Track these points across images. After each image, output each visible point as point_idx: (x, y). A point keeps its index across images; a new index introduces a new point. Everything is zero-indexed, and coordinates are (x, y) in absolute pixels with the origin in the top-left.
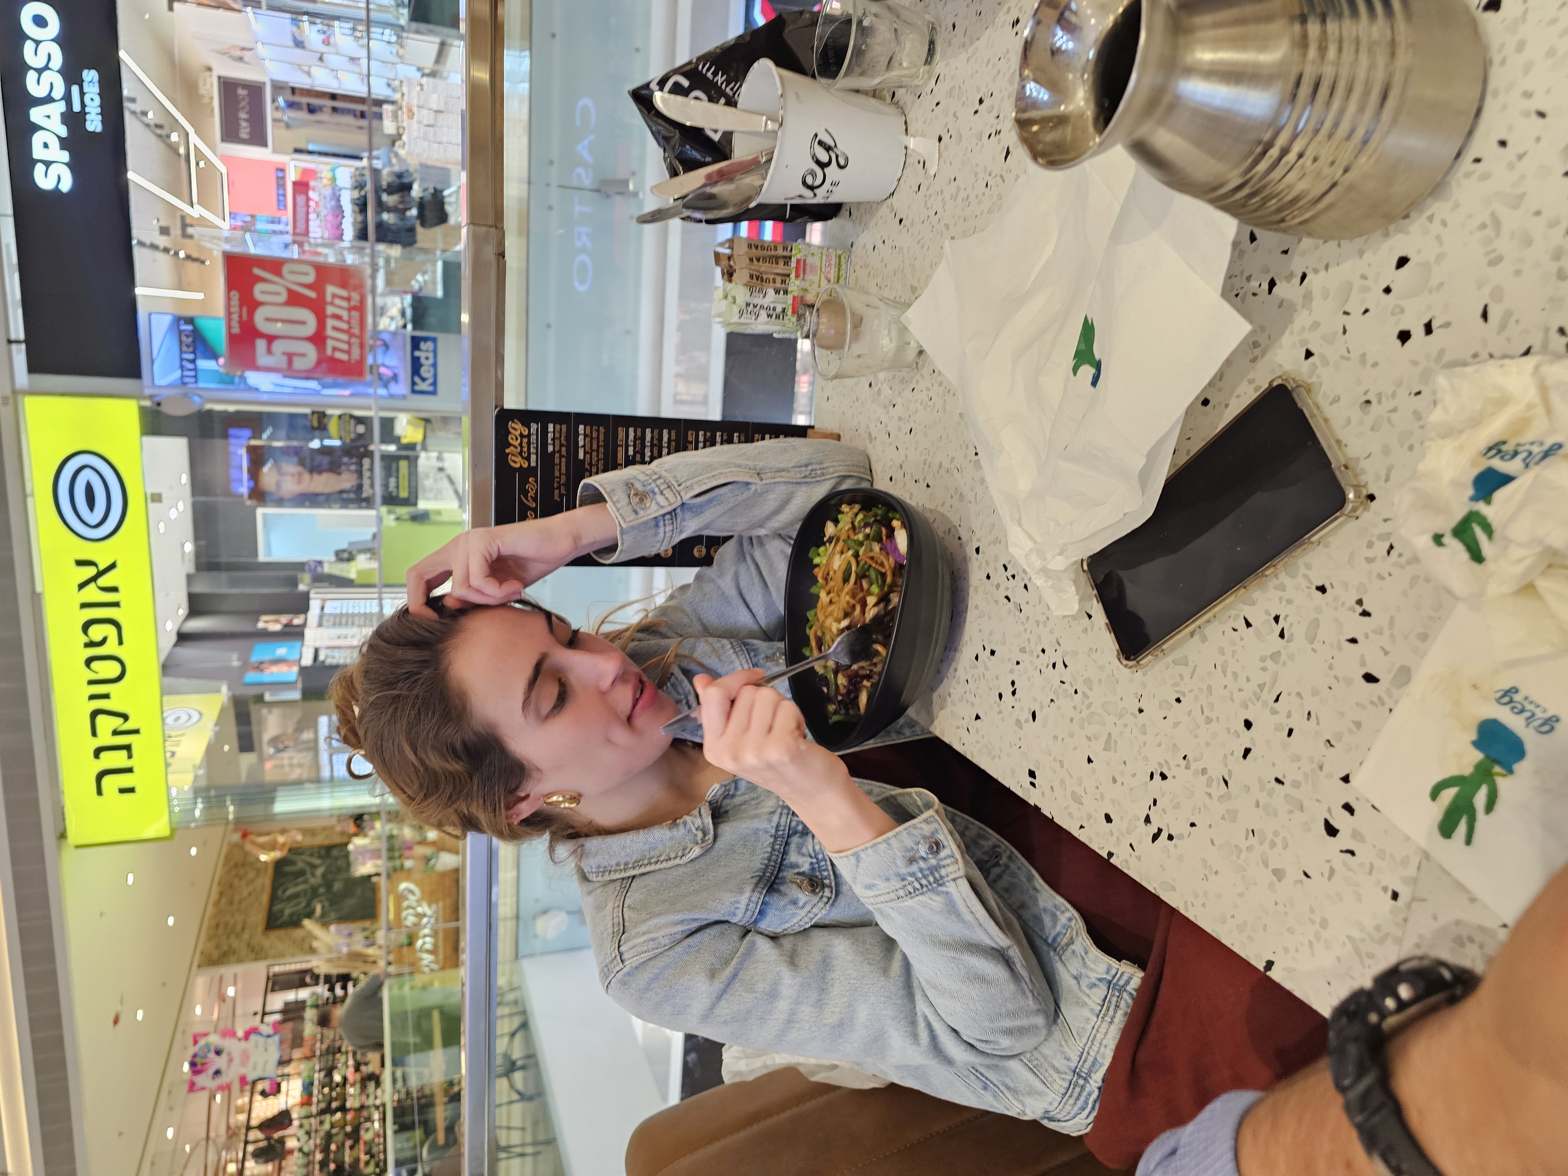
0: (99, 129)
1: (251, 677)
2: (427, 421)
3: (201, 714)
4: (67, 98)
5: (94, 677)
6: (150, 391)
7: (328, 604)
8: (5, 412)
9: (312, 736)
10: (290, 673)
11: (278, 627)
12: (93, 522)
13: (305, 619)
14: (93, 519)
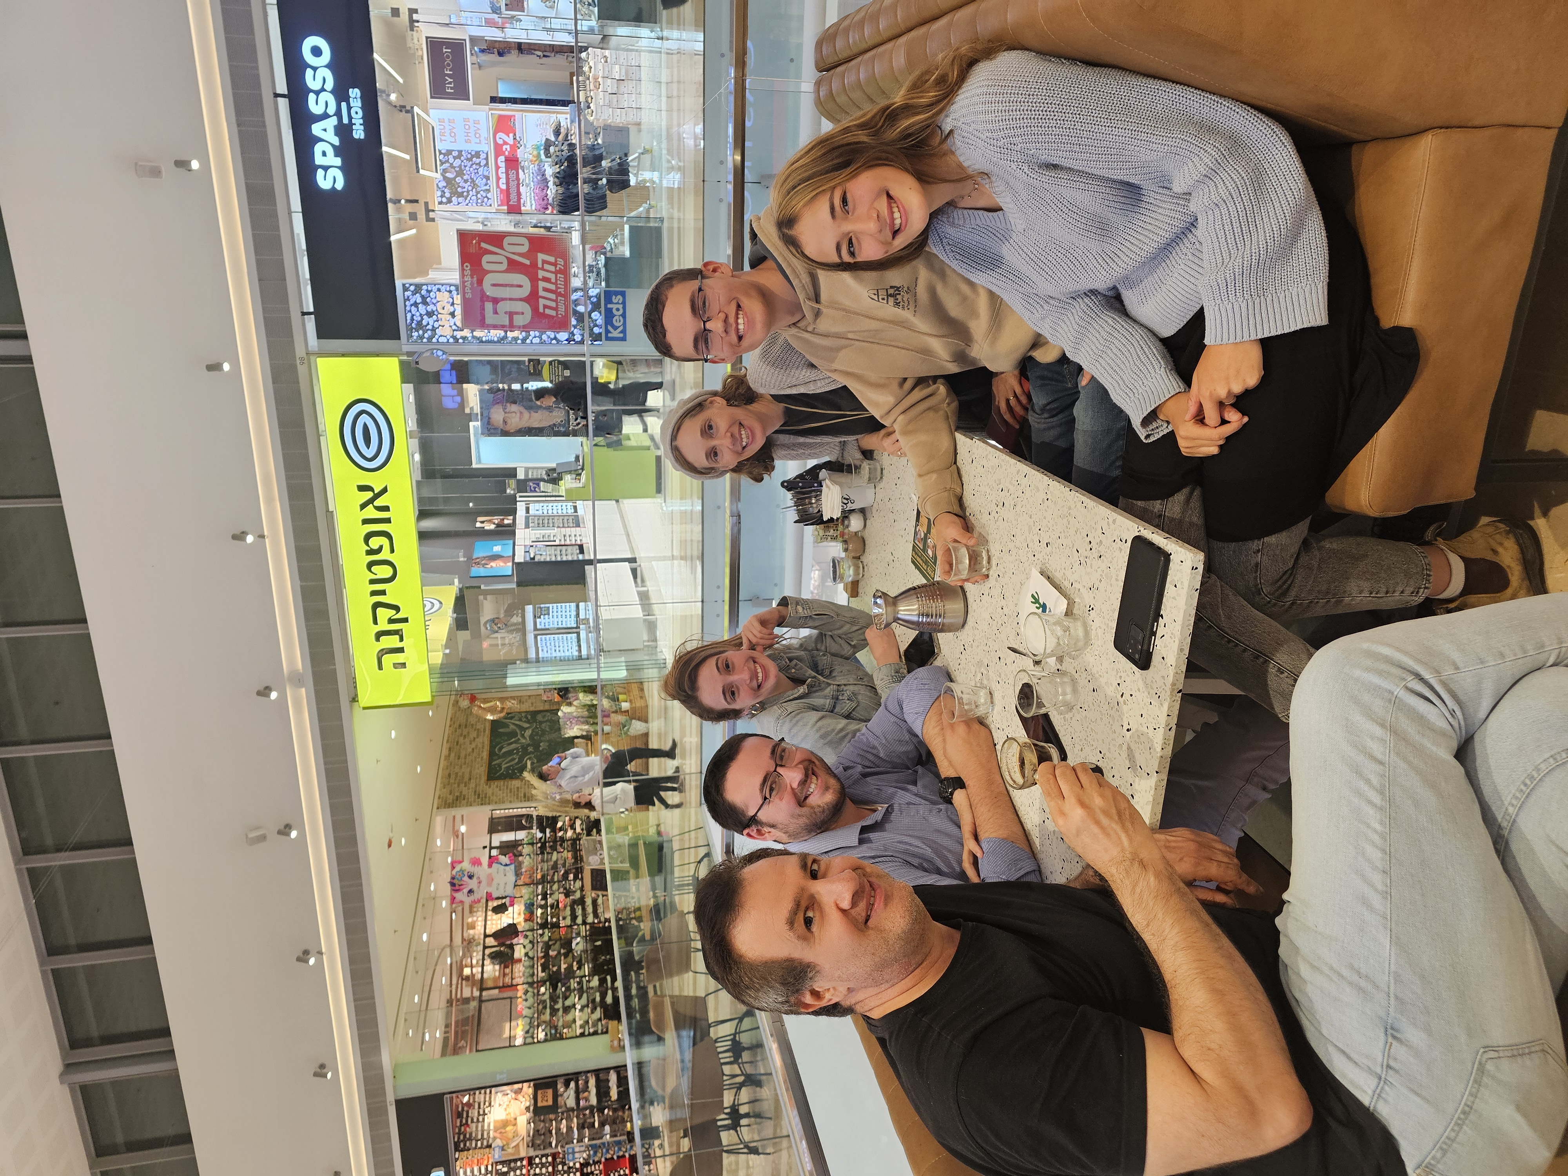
0: (362, 137)
1: (476, 571)
2: (619, 363)
3: (441, 603)
4: (338, 113)
5: (374, 577)
6: (406, 348)
7: (531, 506)
8: (302, 370)
9: (520, 620)
10: (507, 568)
11: (492, 527)
12: (369, 456)
13: (514, 520)
14: (369, 453)
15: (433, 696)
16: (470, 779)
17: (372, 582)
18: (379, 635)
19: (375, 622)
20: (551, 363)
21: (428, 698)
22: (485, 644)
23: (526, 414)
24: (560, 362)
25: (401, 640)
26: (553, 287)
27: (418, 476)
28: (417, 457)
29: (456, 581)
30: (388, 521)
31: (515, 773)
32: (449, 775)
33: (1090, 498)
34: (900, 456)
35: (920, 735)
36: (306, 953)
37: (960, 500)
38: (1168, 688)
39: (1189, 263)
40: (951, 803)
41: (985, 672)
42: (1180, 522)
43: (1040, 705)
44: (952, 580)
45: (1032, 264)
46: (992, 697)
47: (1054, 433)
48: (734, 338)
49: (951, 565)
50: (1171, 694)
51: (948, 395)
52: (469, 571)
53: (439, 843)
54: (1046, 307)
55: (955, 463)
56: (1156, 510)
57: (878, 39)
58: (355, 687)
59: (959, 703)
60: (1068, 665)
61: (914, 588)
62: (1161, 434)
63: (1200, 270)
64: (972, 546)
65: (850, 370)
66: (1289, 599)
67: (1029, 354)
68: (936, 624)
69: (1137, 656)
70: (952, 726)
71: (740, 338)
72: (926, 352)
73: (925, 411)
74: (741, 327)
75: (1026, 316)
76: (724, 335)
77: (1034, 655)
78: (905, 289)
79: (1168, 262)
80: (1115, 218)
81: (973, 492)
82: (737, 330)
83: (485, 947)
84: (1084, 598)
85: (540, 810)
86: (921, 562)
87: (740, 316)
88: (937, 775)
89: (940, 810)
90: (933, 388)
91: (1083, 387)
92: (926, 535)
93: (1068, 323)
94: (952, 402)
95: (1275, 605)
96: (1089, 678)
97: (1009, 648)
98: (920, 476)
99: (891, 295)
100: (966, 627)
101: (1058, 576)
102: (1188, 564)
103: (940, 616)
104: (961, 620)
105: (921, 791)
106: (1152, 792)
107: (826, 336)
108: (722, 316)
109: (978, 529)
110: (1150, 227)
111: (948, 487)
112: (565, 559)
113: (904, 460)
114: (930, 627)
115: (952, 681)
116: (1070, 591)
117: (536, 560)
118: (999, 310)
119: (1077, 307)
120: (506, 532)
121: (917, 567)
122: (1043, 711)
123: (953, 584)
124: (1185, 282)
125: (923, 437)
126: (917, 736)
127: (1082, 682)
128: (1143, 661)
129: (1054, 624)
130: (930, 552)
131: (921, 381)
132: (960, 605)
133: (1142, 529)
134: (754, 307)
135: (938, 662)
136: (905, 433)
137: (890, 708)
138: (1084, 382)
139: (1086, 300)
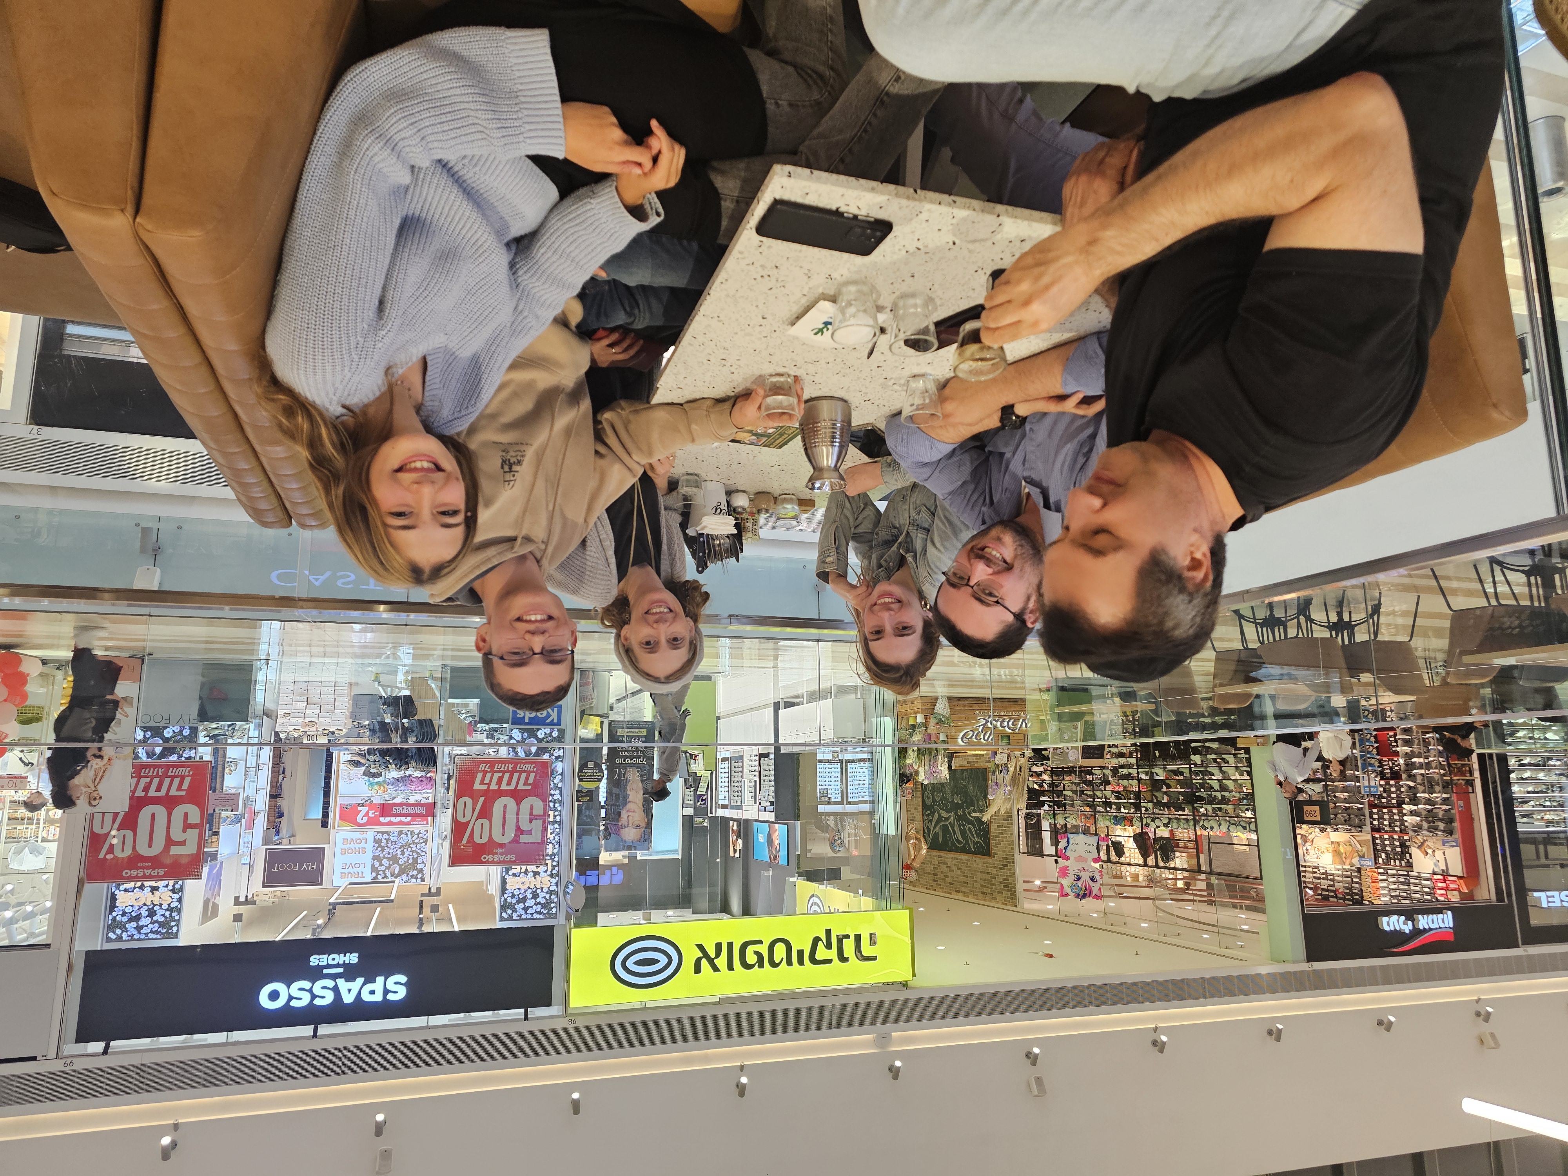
0: (357, 955)
1: (782, 861)
3: (812, 896)
4: (334, 977)
5: (785, 961)
6: (563, 921)
7: (721, 802)
8: (580, 1022)
9: (832, 818)
10: (780, 830)
11: (740, 841)
12: (666, 960)
13: (734, 820)
14: (664, 960)
15: (904, 908)
16: (988, 873)
17: (789, 963)
18: (843, 959)
19: (830, 961)
20: (581, 780)
21: (906, 912)
22: (855, 853)
23: (629, 806)
24: (580, 771)
25: (848, 937)
26: (507, 775)
27: (687, 913)
28: (670, 912)
29: (791, 879)
30: (730, 945)
31: (984, 830)
32: (983, 893)
33: (717, 276)
34: (674, 457)
35: (955, 446)
36: (1155, 1043)
37: (719, 401)
38: (911, 203)
39: (484, 170)
40: (1026, 418)
41: (892, 381)
42: (745, 181)
43: (925, 331)
44: (799, 412)
45: (480, 327)
46: (918, 376)
47: (654, 303)
48: (550, 624)
49: (783, 413)
50: (920, 200)
51: (613, 410)
52: (782, 866)
53: (1051, 907)
54: (526, 314)
55: (681, 405)
56: (732, 206)
57: (259, 470)
58: (893, 983)
59: (922, 409)
60: (886, 300)
61: (806, 450)
62: (656, 200)
63: (491, 159)
64: (765, 391)
65: (585, 507)
66: (827, 73)
67: (574, 329)
68: (842, 429)
69: (878, 234)
70: (946, 416)
71: (550, 618)
72: (568, 432)
73: (629, 434)
74: (539, 617)
75: (534, 334)
76: (547, 635)
77: (875, 335)
78: (504, 454)
79: (482, 191)
80: (435, 245)
81: (711, 388)
82: (542, 621)
83: (1157, 866)
84: (819, 284)
85: (1022, 804)
86: (780, 440)
87: (528, 618)
88: (997, 430)
89: (1031, 429)
90: (606, 425)
91: (608, 275)
92: (754, 435)
93: (543, 292)
94: (620, 405)
95: (832, 86)
96: (900, 280)
97: (868, 358)
98: (693, 440)
99: (510, 468)
100: (846, 398)
101: (796, 309)
102: (785, 181)
103: (834, 424)
104: (840, 403)
105: (1011, 448)
106: (1019, 221)
107: (550, 532)
108: (528, 636)
109: (748, 385)
110: (446, 209)
111: (705, 413)
112: (773, 772)
113: (679, 453)
114: (845, 435)
115: (899, 413)
116: (812, 297)
117: (773, 800)
118: (527, 360)
119: (526, 282)
120: (746, 828)
121: (786, 444)
122: (932, 328)
123: (802, 412)
124: (503, 174)
125: (655, 436)
126: (954, 449)
127: (904, 288)
128: (883, 228)
129: (843, 313)
130: (771, 431)
131: (599, 436)
132: (825, 404)
133: (748, 226)
134: (520, 603)
135: (882, 425)
136: (650, 453)
137: (926, 476)
138: (603, 275)
139: (520, 273)
